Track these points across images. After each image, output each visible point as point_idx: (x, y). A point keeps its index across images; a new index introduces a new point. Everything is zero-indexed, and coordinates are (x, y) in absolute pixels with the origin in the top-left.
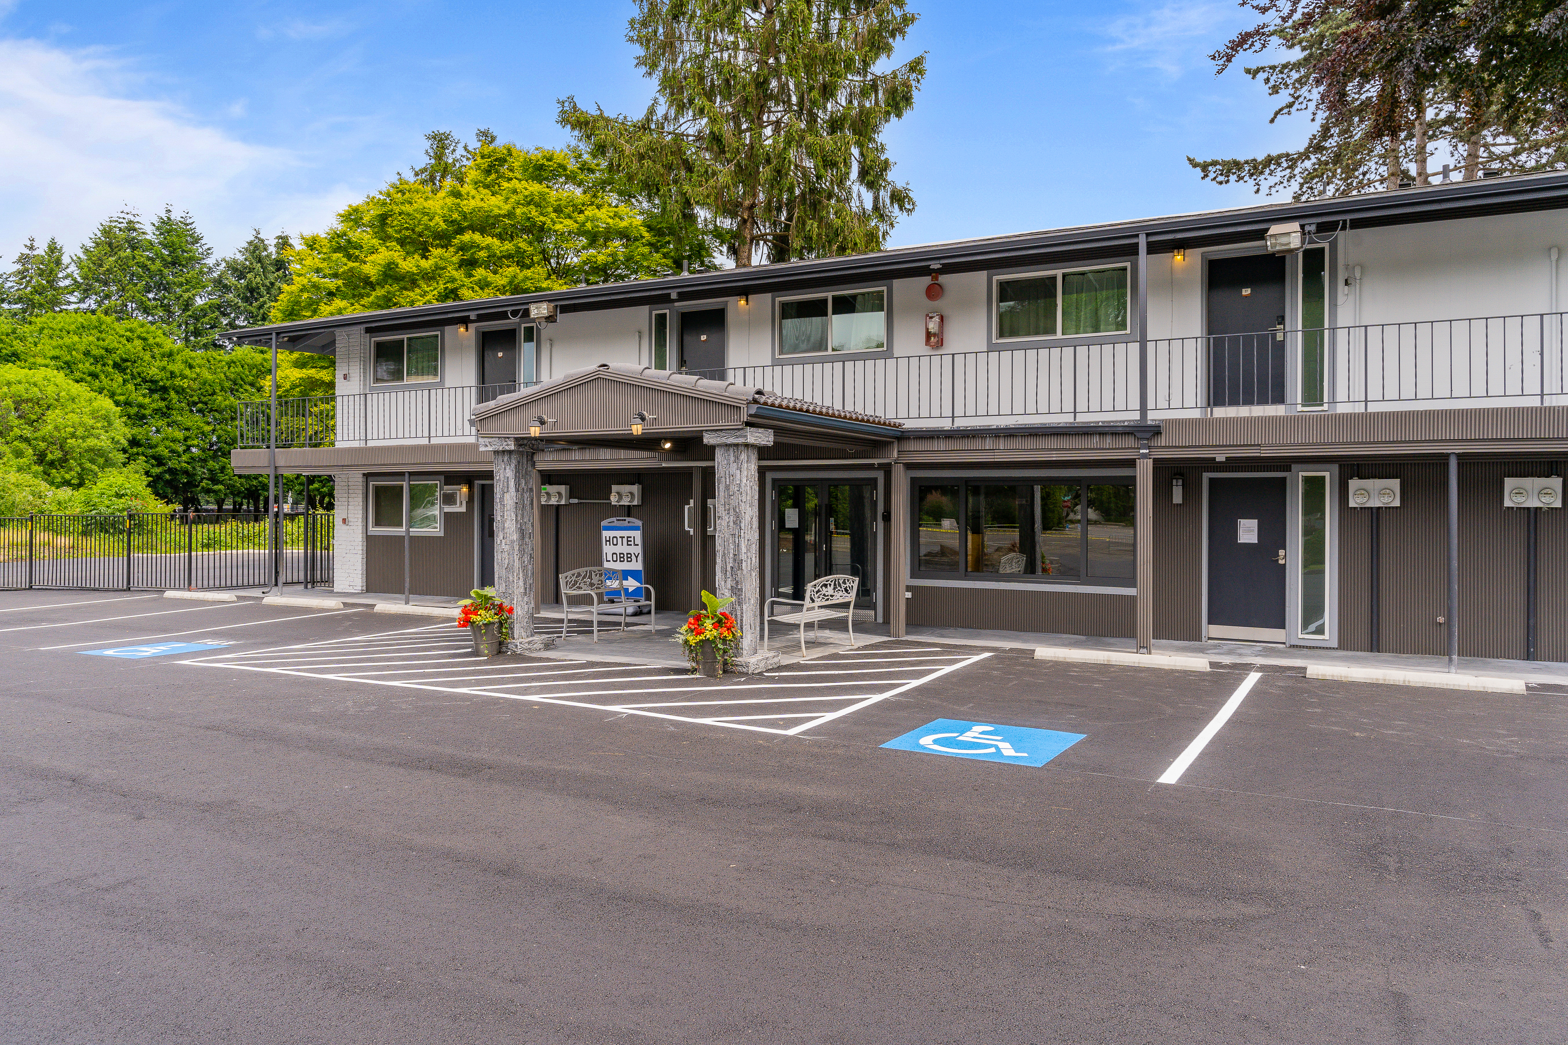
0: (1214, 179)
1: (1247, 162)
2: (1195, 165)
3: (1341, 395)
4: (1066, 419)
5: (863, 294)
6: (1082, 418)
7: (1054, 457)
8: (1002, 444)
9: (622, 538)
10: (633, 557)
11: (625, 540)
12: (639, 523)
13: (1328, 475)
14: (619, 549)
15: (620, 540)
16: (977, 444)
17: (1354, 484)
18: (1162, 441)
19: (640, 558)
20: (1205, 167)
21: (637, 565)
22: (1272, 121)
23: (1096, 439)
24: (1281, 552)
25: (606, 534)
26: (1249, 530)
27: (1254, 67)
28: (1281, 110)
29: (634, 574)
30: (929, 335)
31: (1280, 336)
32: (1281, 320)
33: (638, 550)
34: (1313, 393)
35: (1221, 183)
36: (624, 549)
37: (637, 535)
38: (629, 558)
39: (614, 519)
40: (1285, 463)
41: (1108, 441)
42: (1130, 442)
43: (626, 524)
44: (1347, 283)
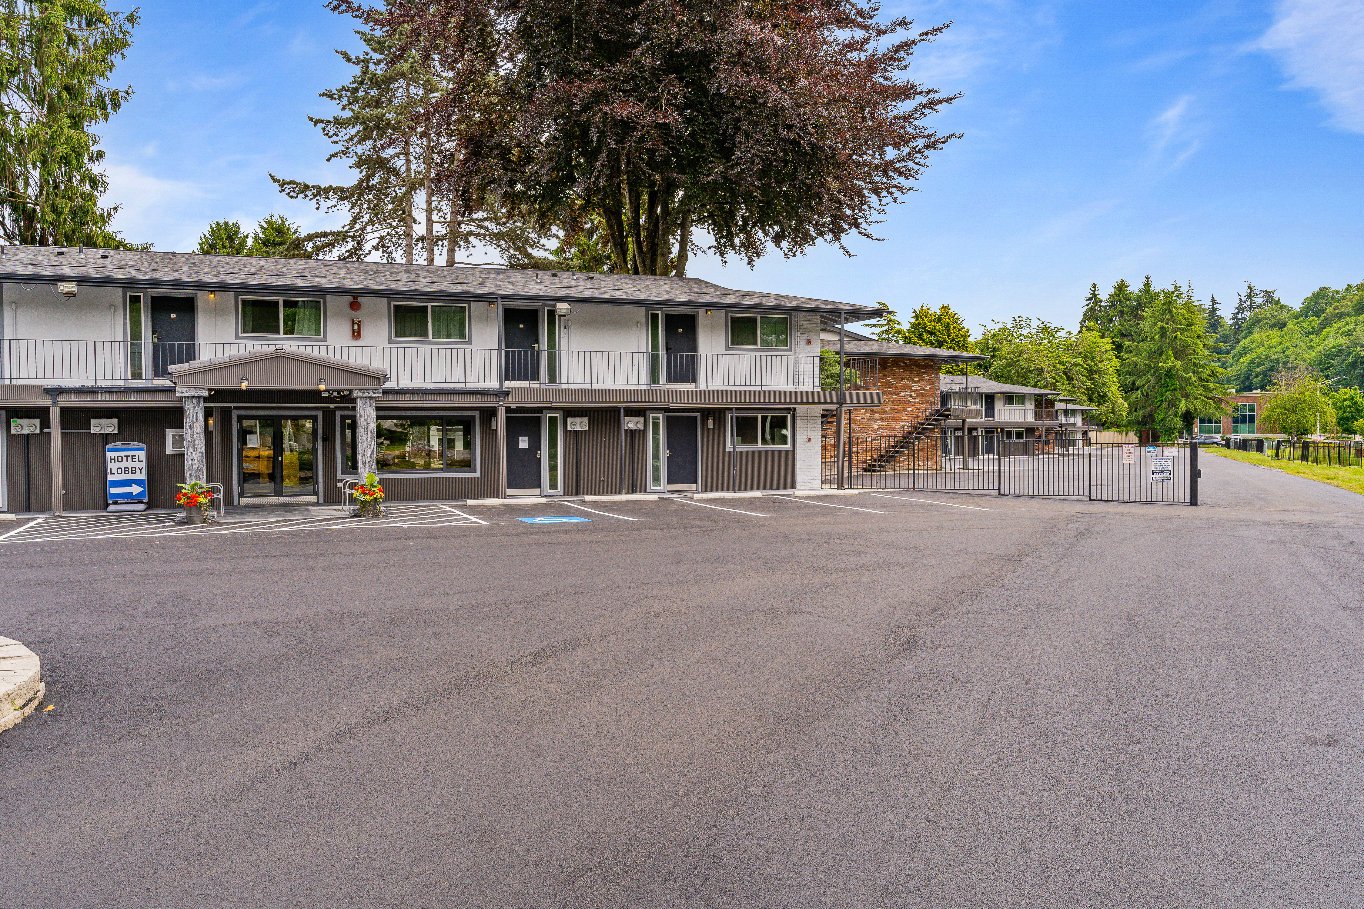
0: (288, 194)
1: (313, 187)
2: (275, 180)
3: (564, 380)
4: (461, 386)
5: (304, 301)
6: (468, 386)
7: (456, 405)
8: (429, 398)
9: (127, 456)
10: (138, 470)
11: (130, 459)
12: (144, 446)
13: (559, 415)
14: (124, 465)
15: (125, 459)
16: (415, 397)
17: (570, 420)
18: (510, 398)
19: (144, 471)
20: (283, 184)
21: (143, 476)
22: (328, 160)
23: (478, 397)
24: (539, 452)
25: (109, 454)
26: (524, 442)
27: (315, 118)
28: (337, 154)
29: (138, 482)
30: (353, 331)
31: (536, 349)
32: (537, 341)
33: (143, 464)
34: (552, 379)
35: (292, 197)
36: (130, 465)
37: (142, 455)
38: (134, 470)
39: (119, 443)
40: (540, 410)
41: (483, 398)
42: (495, 398)
43: (131, 446)
44: (565, 328)
